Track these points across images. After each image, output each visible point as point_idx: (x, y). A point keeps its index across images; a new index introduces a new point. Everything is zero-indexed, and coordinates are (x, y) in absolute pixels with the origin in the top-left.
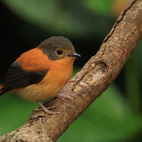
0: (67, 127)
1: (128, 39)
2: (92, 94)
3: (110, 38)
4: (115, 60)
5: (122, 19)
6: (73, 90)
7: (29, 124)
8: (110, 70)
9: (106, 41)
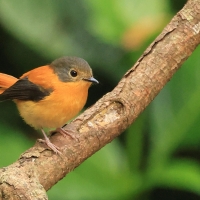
0: (64, 175)
1: (154, 77)
2: (101, 138)
3: (133, 74)
4: (135, 102)
5: (150, 52)
6: (78, 130)
7: (18, 165)
8: (127, 113)
9: (127, 76)
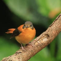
0: (30, 58)
1: (59, 27)
2: (42, 47)
3: (52, 26)
4: (53, 35)
5: (58, 19)
6: (34, 44)
7: (15, 55)
8: (50, 38)
9: (50, 27)
